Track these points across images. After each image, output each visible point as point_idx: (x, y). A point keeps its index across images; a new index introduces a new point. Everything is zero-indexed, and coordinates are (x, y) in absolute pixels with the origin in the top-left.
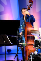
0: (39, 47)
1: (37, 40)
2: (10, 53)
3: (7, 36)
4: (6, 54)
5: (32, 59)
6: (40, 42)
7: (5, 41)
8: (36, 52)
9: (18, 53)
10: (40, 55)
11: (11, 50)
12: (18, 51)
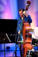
0: (36, 45)
1: (34, 38)
2: (9, 50)
3: (7, 34)
4: (5, 51)
5: (29, 56)
6: (37, 40)
7: (4, 39)
8: (33, 50)
9: (16, 50)
10: (36, 52)
11: (10, 47)
12: (16, 49)
